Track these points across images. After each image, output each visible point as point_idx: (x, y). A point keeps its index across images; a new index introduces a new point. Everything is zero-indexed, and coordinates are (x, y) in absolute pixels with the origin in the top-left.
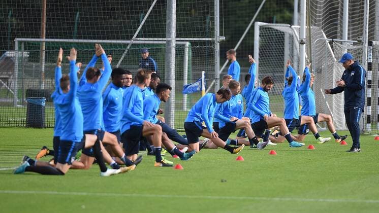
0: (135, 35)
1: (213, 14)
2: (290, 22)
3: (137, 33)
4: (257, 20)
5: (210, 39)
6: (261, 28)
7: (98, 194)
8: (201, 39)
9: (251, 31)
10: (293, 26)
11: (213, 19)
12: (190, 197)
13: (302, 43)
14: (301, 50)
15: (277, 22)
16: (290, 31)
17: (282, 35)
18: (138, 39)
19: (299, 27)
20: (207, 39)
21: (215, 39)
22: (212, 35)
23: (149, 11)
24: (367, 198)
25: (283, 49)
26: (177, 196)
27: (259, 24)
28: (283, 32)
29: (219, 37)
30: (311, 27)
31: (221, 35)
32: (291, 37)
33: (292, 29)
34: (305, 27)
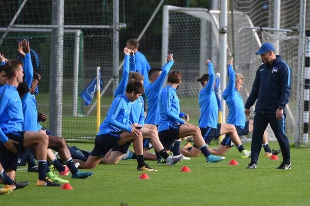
0: (13, 21)
2: (208, 5)
3: (15, 18)
4: (165, 3)
5: (108, 27)
6: (171, 13)
8: (95, 26)
9: (159, 17)
10: (211, 11)
11: (110, 1)
13: (222, 32)
14: (221, 41)
15: (191, 6)
16: (207, 17)
17: (197, 22)
18: (17, 25)
19: (218, 12)
20: (103, 27)
21: (113, 27)
22: (110, 21)
25: (199, 39)
27: (169, 7)
28: (199, 19)
29: (118, 25)
30: (234, 12)
31: (121, 21)
32: (209, 25)
33: (210, 15)
34: (226, 12)
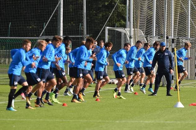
0: (41, 35)
1: (83, 23)
2: (124, 26)
3: (42, 33)
5: (81, 36)
6: (109, 30)
7: (22, 120)
8: (76, 36)
9: (103, 32)
10: (126, 29)
11: (82, 25)
12: (71, 121)
13: (130, 38)
14: (131, 42)
15: (117, 27)
16: (125, 32)
17: (120, 33)
18: (43, 36)
19: (129, 29)
20: (80, 36)
21: (84, 36)
22: (82, 34)
23: (48, 22)
24: (166, 121)
25: (121, 41)
26: (64, 120)
27: (107, 27)
28: (120, 32)
29: (86, 36)
30: (136, 29)
31: (87, 34)
32: (125, 34)
33: (126, 30)
34: (132, 29)
